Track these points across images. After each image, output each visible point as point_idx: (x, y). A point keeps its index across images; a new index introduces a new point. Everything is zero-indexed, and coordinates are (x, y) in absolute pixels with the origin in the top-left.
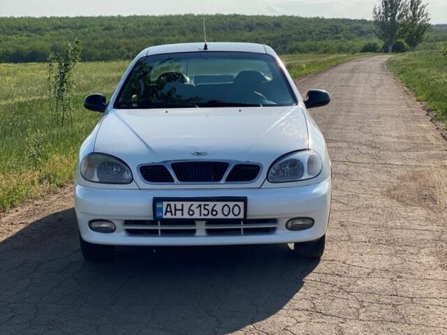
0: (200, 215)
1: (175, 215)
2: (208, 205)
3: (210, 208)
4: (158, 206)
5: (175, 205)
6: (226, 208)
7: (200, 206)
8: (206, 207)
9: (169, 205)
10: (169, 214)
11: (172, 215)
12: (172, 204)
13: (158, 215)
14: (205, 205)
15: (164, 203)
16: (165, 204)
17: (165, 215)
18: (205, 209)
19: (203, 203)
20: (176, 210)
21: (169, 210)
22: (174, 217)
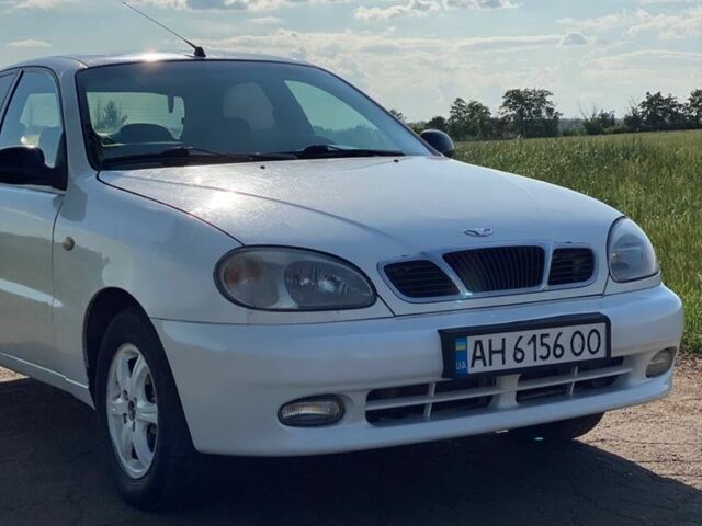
0: (535, 359)
1: (491, 364)
2: (547, 335)
3: (550, 341)
4: (459, 347)
5: (490, 341)
6: (578, 339)
7: (534, 338)
8: (545, 340)
9: (479, 343)
10: (479, 363)
11: (485, 365)
12: (485, 339)
13: (460, 366)
14: (543, 336)
15: (469, 338)
16: (471, 340)
17: (472, 366)
18: (543, 344)
19: (538, 332)
20: (492, 352)
21: (479, 354)
22: (488, 369)
